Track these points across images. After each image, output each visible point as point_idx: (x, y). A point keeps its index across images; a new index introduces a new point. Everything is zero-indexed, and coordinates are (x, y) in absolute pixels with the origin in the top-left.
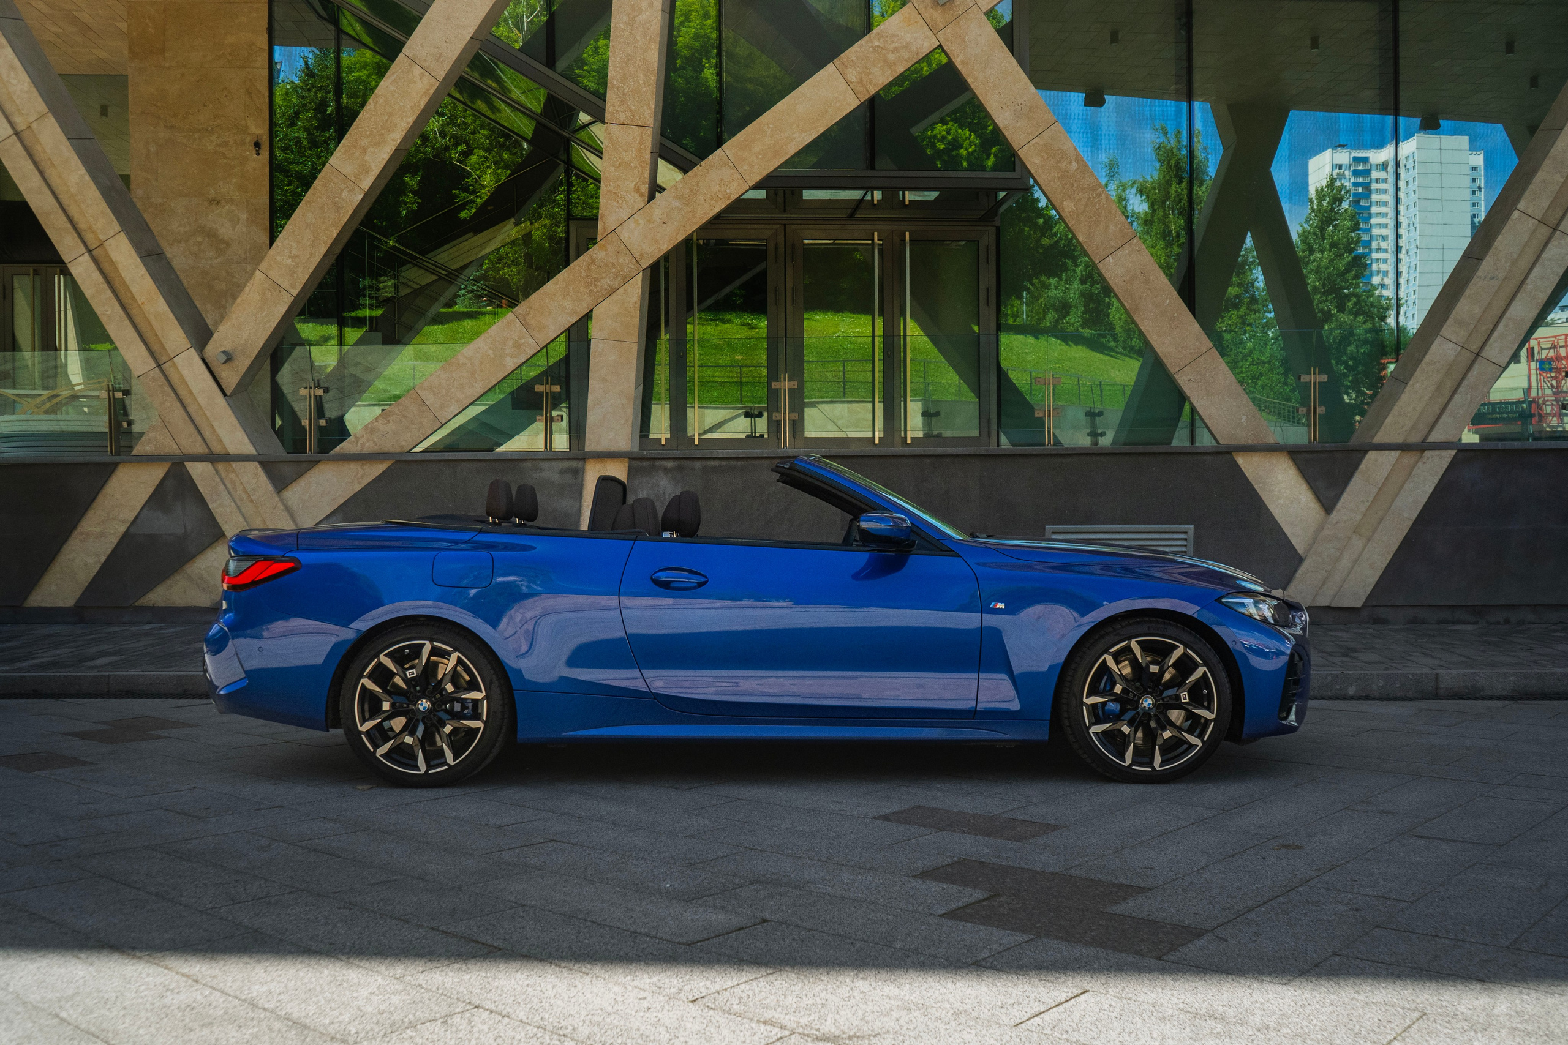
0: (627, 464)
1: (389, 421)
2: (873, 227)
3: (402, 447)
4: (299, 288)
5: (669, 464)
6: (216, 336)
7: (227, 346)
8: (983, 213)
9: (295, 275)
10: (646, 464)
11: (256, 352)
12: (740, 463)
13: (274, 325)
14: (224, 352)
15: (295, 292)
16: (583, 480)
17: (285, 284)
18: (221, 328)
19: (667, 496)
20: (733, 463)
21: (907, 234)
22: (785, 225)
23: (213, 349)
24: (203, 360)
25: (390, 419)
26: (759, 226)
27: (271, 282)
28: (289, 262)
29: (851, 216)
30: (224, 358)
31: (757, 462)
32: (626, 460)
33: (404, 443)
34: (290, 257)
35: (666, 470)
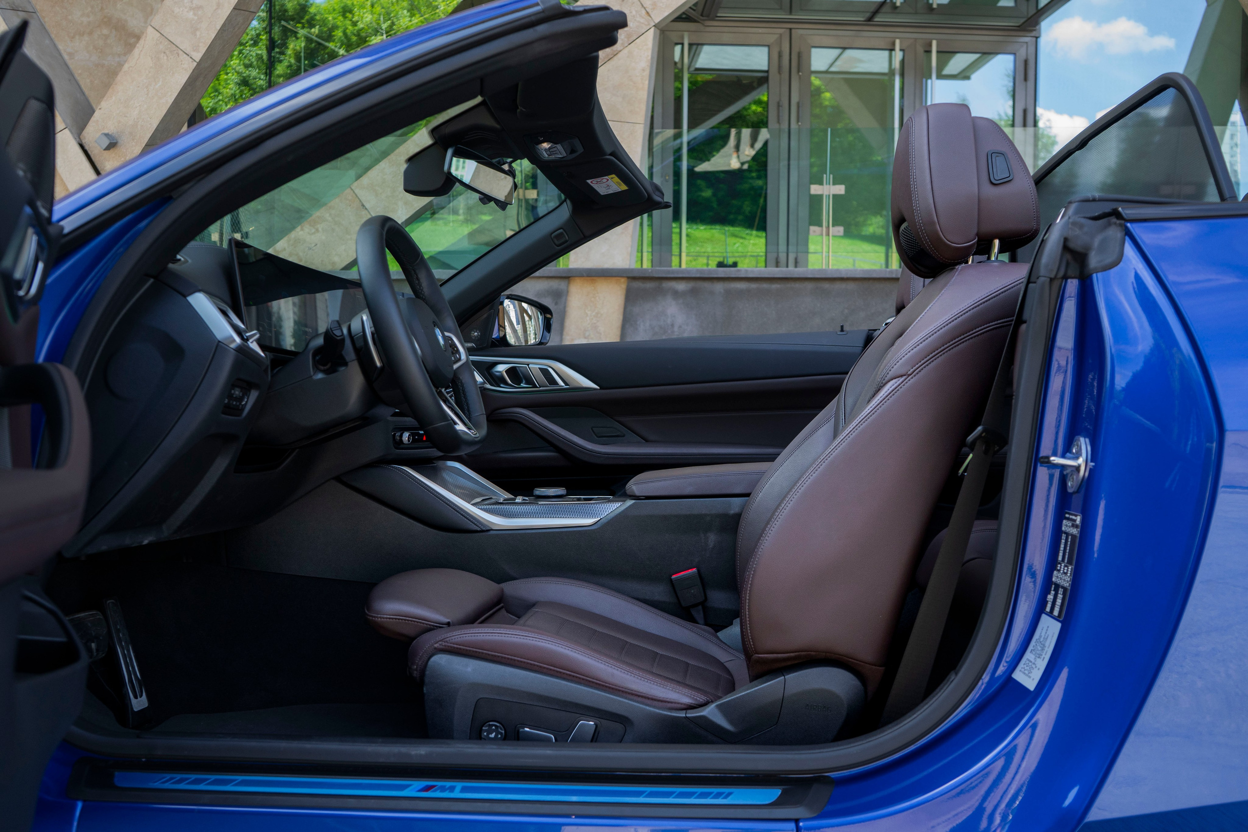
0: (624, 286)
1: (317, 230)
2: (893, 35)
3: (334, 263)
4: (203, 50)
5: (681, 286)
6: (97, 114)
7: (111, 128)
8: (1022, 20)
9: (198, 33)
10: (649, 285)
11: (149, 135)
12: (775, 286)
13: (171, 99)
14: (107, 135)
15: (198, 56)
16: (565, 307)
17: (185, 45)
18: (104, 104)
19: (676, 329)
20: (765, 286)
21: (934, 43)
22: (791, 29)
23: (93, 133)
24: (82, 146)
25: (320, 227)
26: (760, 30)
27: (167, 43)
28: (191, 15)
29: (870, 19)
30: (106, 142)
31: (797, 285)
32: (623, 280)
33: (336, 259)
34: (191, 9)
35: (676, 294)
